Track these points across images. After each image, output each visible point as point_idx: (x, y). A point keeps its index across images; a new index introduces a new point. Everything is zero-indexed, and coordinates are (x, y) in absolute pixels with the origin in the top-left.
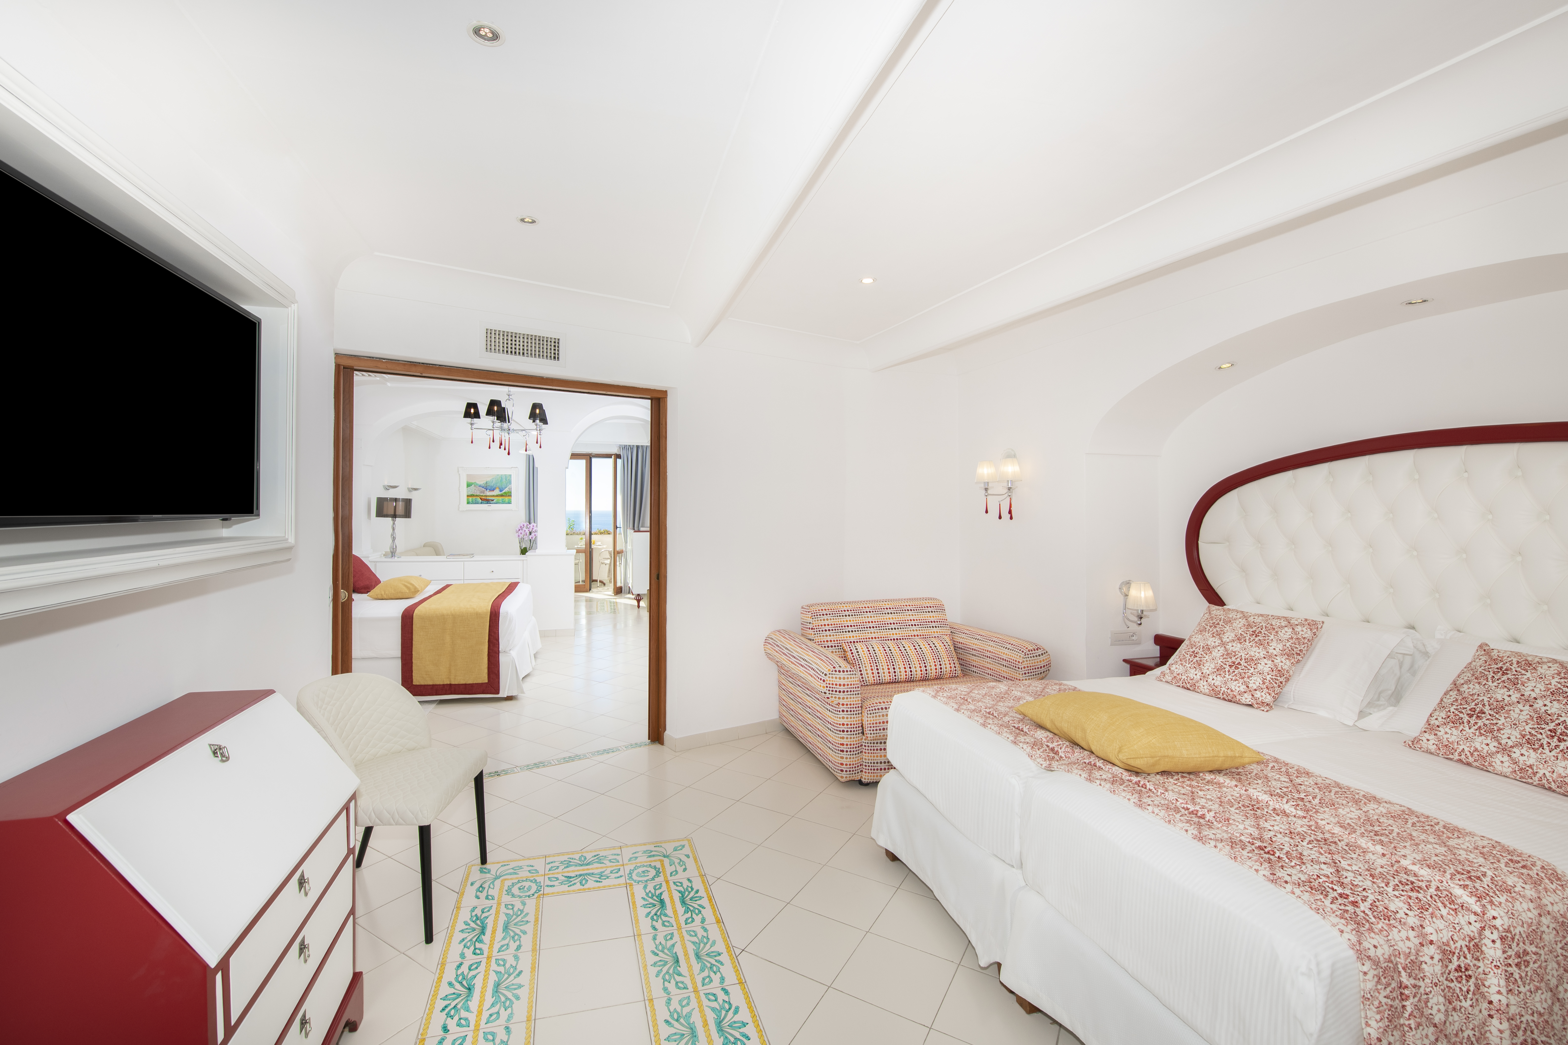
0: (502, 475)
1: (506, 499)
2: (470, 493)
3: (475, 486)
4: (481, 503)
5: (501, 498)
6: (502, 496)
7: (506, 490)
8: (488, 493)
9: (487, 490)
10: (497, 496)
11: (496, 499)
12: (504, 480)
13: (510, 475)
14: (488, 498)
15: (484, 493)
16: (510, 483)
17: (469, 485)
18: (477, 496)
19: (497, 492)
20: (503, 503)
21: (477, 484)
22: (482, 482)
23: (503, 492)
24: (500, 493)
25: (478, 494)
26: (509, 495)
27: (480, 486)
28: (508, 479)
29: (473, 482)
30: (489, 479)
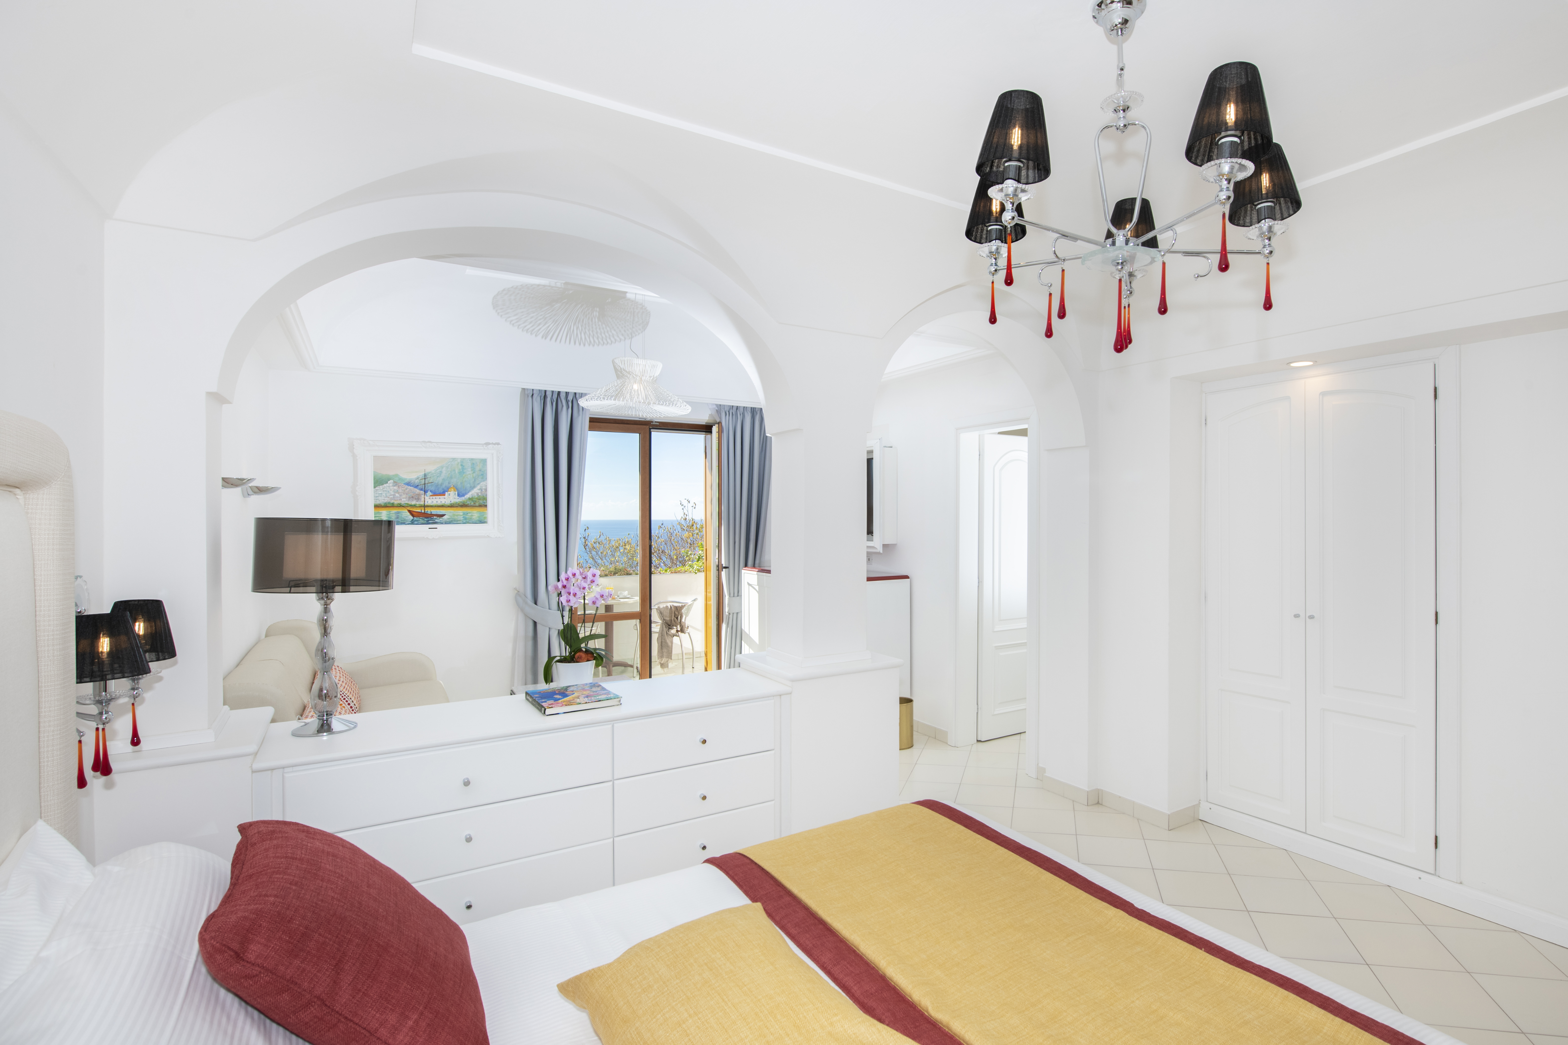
0: (463, 460)
1: (475, 513)
2: (382, 500)
3: (395, 484)
4: (412, 523)
5: (460, 512)
6: (463, 505)
7: (474, 493)
8: (430, 500)
9: (425, 492)
10: (452, 506)
11: (449, 513)
12: (469, 471)
13: (484, 461)
14: (428, 511)
15: (418, 499)
16: (483, 476)
17: (379, 481)
18: (400, 506)
19: (451, 497)
20: (467, 521)
21: (401, 479)
22: (413, 475)
23: (467, 496)
24: (458, 500)
25: (404, 501)
26: (481, 503)
27: (408, 484)
28: (479, 469)
29: (391, 473)
30: (430, 469)
